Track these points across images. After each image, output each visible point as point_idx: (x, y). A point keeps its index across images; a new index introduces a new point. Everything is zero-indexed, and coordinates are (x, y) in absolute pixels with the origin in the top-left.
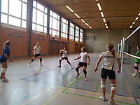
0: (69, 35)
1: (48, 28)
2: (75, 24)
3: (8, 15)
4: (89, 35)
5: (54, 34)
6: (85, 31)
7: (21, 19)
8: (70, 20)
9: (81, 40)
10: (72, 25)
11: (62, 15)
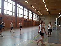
0: (32, 18)
1: (24, 15)
2: (35, 13)
3: (7, 10)
4: (41, 18)
5: (26, 18)
6: (40, 16)
7: (12, 12)
8: (33, 12)
9: (38, 20)
10: (34, 14)
11: (29, 10)
